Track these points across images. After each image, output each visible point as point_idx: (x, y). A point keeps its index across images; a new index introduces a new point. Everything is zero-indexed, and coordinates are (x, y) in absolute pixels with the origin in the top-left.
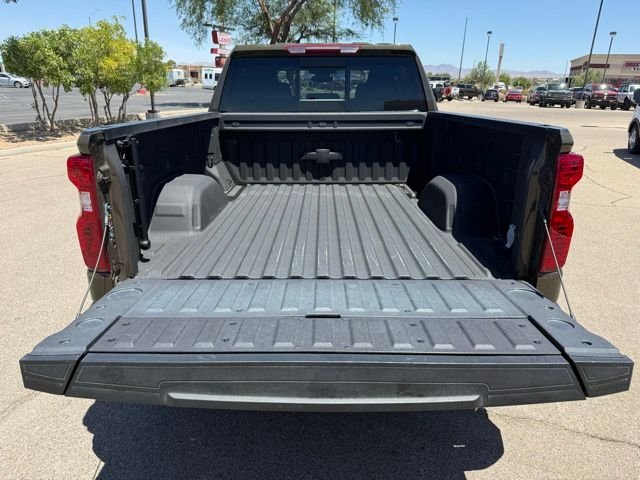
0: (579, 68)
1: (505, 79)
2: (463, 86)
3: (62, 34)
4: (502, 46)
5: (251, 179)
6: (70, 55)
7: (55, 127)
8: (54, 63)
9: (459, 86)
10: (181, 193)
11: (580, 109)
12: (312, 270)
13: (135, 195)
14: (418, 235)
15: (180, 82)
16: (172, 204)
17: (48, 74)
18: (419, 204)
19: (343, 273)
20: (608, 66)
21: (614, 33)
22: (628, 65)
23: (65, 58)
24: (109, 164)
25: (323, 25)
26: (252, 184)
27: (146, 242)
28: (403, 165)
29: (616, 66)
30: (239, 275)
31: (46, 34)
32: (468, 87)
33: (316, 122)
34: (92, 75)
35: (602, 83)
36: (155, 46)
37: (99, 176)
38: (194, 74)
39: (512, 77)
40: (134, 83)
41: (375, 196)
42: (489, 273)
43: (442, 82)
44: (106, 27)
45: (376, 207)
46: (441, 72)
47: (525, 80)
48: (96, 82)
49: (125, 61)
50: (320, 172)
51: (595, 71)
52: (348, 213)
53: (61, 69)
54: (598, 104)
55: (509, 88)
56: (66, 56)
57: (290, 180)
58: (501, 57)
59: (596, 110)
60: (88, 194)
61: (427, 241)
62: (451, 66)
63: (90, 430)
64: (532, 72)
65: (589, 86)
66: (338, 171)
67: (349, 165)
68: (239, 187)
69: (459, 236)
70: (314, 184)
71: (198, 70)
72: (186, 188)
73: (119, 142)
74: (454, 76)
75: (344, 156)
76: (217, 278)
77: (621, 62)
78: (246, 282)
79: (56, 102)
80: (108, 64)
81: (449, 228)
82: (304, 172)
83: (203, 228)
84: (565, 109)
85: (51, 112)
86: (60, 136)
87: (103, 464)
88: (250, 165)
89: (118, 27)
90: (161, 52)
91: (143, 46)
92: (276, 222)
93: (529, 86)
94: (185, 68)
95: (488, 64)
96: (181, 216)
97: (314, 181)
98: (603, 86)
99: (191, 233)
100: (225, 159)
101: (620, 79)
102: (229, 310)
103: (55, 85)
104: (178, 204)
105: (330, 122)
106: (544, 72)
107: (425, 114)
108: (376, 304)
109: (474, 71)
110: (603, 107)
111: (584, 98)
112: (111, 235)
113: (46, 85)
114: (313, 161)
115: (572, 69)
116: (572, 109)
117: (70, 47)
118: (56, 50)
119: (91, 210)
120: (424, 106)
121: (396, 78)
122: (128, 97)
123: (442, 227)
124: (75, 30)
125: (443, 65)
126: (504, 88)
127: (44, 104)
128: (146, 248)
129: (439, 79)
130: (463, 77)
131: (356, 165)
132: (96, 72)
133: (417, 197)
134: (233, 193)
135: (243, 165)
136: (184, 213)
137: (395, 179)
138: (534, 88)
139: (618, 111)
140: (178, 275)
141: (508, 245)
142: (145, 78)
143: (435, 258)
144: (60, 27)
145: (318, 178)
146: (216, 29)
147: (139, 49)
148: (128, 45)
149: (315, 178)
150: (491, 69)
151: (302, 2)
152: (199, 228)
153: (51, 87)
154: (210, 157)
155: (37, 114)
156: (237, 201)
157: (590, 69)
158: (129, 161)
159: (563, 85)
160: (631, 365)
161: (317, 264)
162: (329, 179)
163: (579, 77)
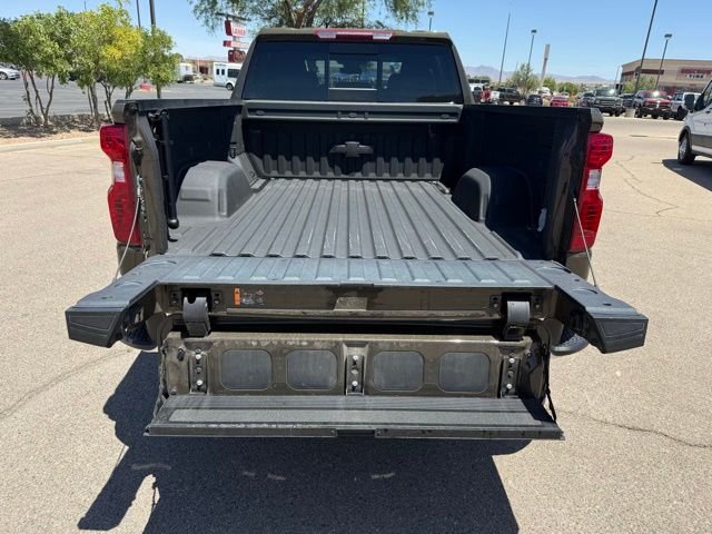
0: (631, 73)
1: (550, 84)
2: (504, 90)
3: (59, 17)
4: (548, 46)
5: (275, 173)
6: (68, 42)
7: (49, 123)
8: (50, 50)
9: (499, 90)
10: (206, 178)
11: (631, 117)
12: (345, 250)
13: (164, 171)
14: (451, 224)
15: (188, 78)
16: (198, 188)
17: (42, 62)
18: (453, 199)
19: (375, 253)
20: (662, 72)
21: (670, 36)
22: (684, 71)
23: (61, 46)
24: (142, 136)
25: (350, 17)
26: (277, 178)
27: (174, 221)
28: (437, 161)
29: (671, 73)
30: (271, 253)
31: (39, 17)
32: (510, 91)
33: (346, 112)
34: (92, 65)
35: (655, 90)
36: (163, 35)
37: (133, 146)
38: (203, 70)
39: (558, 82)
40: (137, 75)
41: (407, 191)
42: (520, 256)
43: (480, 85)
44: (109, 12)
45: (408, 201)
46: (479, 75)
47: (571, 85)
48: (96, 73)
49: (130, 51)
50: (349, 167)
51: (648, 77)
52: (379, 204)
53: (57, 57)
54: (649, 112)
55: (555, 94)
56: (61, 43)
57: (317, 174)
58: (546, 59)
59: (648, 120)
60: (121, 165)
61: (459, 229)
62: (492, 69)
63: (111, 417)
64: (580, 78)
65: (639, 93)
66: (368, 166)
67: (380, 160)
68: (262, 181)
69: (491, 225)
70: (343, 179)
71: (209, 65)
72: (211, 172)
73: (151, 115)
74: (494, 80)
75: (375, 151)
76: (249, 256)
77: (677, 68)
78: (278, 259)
79: (51, 94)
80: (111, 52)
81: (482, 218)
82: (332, 166)
83: (229, 214)
84: (614, 117)
85: (45, 106)
86: (55, 133)
87: (127, 448)
88: (275, 157)
89: (122, 13)
90: (170, 42)
91: (150, 34)
92: (305, 212)
93: (576, 92)
94: (194, 62)
95: (532, 67)
96: (207, 200)
97: (343, 176)
98: (656, 93)
99: (218, 219)
100: (247, 150)
101: (674, 87)
102: (264, 278)
103: (48, 75)
104: (203, 188)
105: (360, 112)
106: (593, 78)
107: (461, 106)
108: (409, 276)
109: (517, 74)
110: (655, 117)
111: (634, 106)
112: (143, 208)
113: (40, 75)
114: (343, 155)
115: (623, 75)
116: (621, 117)
117: (67, 33)
118: (52, 35)
119: (123, 181)
120: (459, 99)
121: (431, 70)
122: (131, 91)
123: (475, 218)
124: (72, 14)
125: (482, 67)
126: (549, 94)
127: (38, 97)
128: (175, 226)
129: (477, 81)
130: (504, 81)
131: (387, 160)
132: (96, 62)
133: (451, 193)
134: (257, 186)
135: (268, 157)
136: (210, 197)
137: (428, 176)
138: (581, 95)
139: (670, 121)
140: (209, 252)
141: (540, 229)
142: (152, 71)
143: (467, 243)
144: (57, 11)
145: (347, 174)
146: (230, 19)
147: (146, 36)
148: (134, 32)
149: (343, 173)
150: (534, 72)
151: (319, 2)
152: (225, 214)
153: (44, 77)
154: (232, 147)
155: (28, 108)
156: (262, 193)
157: (642, 75)
158: (159, 135)
159: (612, 91)
160: (646, 321)
161: (348, 247)
162: (358, 175)
163: (630, 84)
